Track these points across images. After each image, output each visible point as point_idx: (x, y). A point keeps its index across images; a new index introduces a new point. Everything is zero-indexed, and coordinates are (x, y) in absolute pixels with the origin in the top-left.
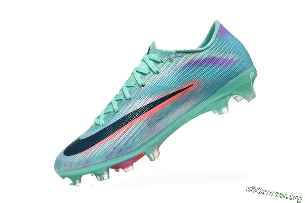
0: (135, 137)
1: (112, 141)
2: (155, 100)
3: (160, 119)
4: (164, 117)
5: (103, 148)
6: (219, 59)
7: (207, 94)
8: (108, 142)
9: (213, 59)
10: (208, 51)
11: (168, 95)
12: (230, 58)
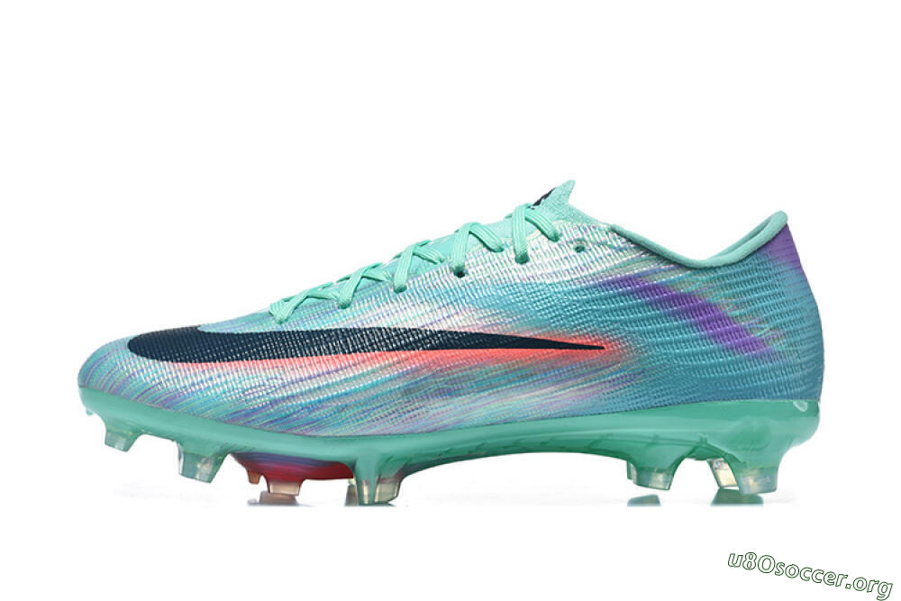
0: (348, 401)
1: (276, 378)
2: (467, 330)
3: (448, 392)
4: (464, 394)
5: (241, 382)
6: (722, 319)
7: (629, 397)
8: (264, 374)
9: (707, 307)
10: (704, 278)
11: (511, 337)
12: (759, 334)
